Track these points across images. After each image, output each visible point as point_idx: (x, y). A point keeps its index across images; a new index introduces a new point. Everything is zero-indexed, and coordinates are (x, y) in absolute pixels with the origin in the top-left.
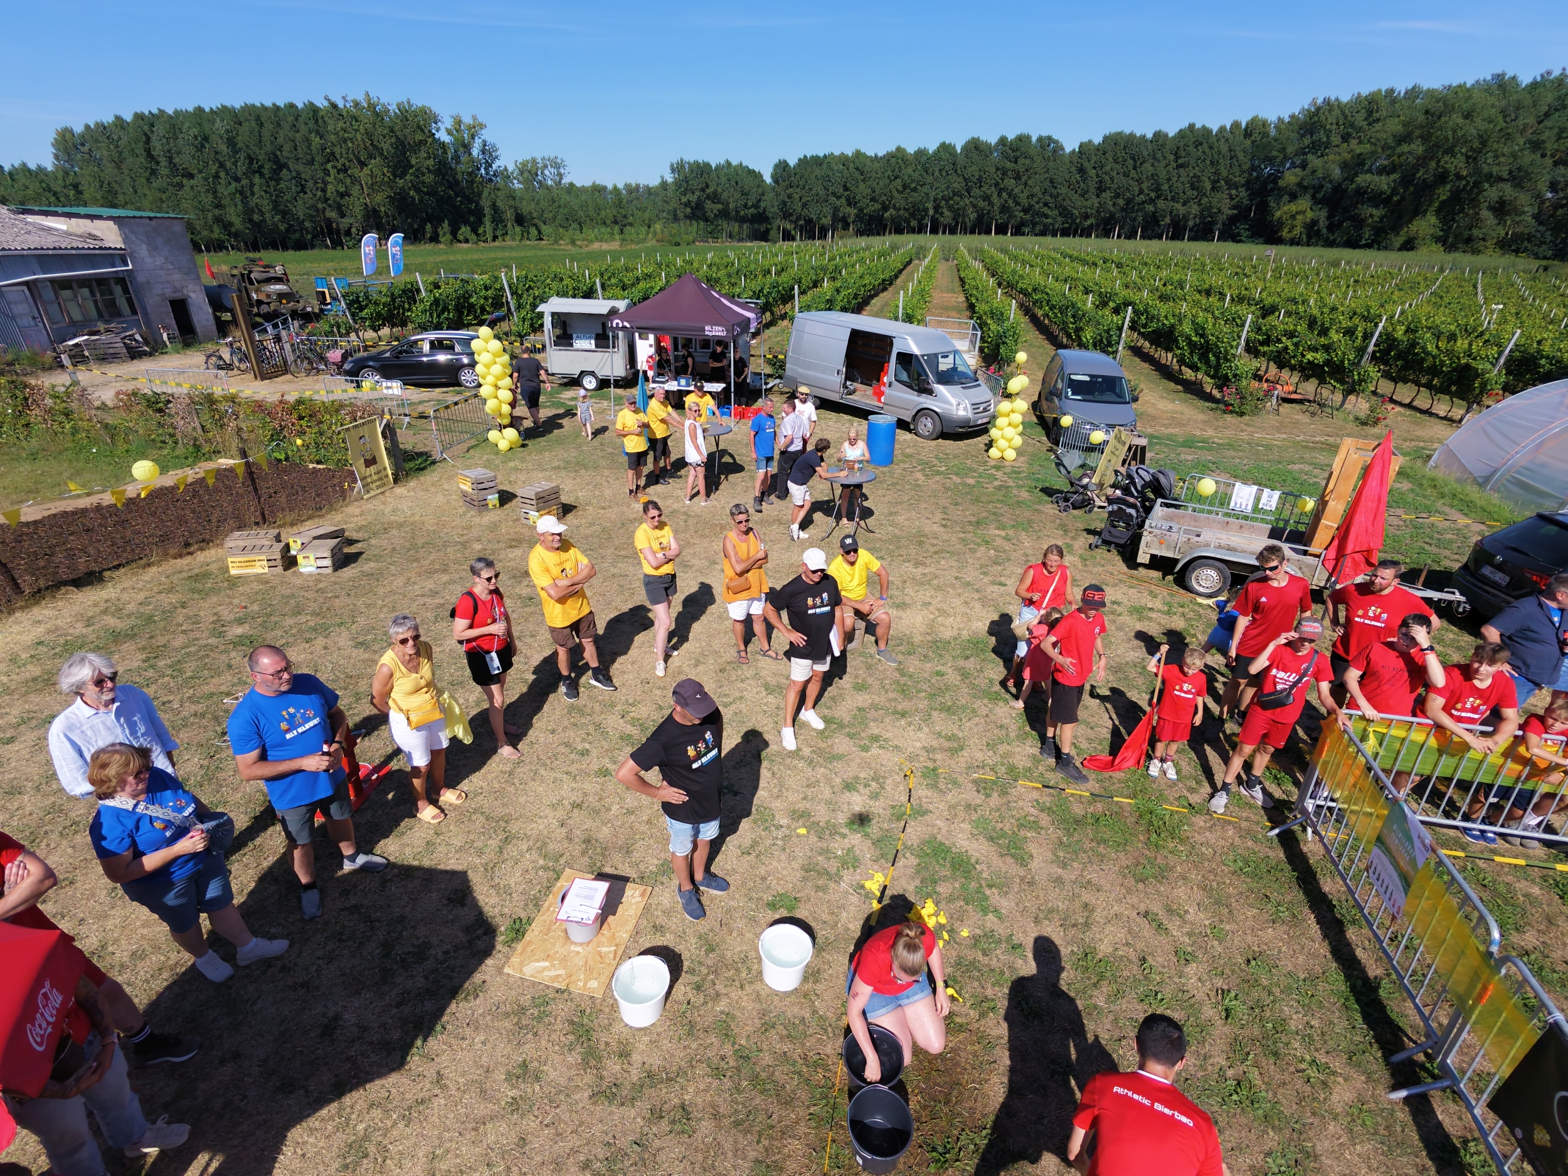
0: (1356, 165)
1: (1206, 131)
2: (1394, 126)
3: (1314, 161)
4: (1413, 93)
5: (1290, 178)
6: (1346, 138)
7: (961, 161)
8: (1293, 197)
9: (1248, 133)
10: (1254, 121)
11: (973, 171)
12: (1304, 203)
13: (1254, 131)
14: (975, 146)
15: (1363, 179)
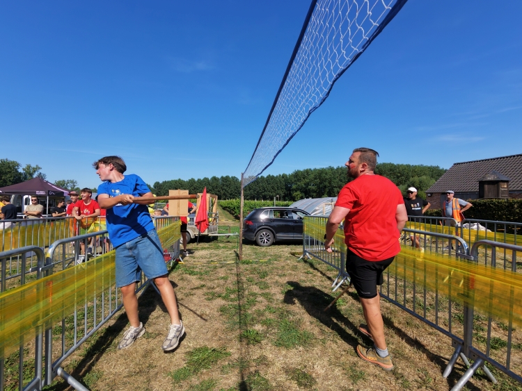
0: (307, 184)
1: (273, 176)
2: (312, 176)
3: (299, 183)
4: (315, 170)
5: (294, 187)
6: (304, 178)
7: (210, 182)
8: (296, 191)
9: (283, 177)
10: (284, 174)
11: (214, 184)
12: (298, 192)
13: (284, 176)
14: (214, 179)
15: (310, 187)
